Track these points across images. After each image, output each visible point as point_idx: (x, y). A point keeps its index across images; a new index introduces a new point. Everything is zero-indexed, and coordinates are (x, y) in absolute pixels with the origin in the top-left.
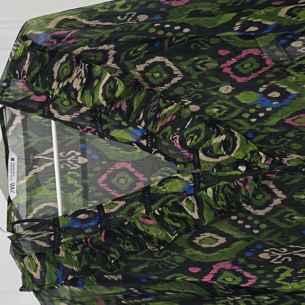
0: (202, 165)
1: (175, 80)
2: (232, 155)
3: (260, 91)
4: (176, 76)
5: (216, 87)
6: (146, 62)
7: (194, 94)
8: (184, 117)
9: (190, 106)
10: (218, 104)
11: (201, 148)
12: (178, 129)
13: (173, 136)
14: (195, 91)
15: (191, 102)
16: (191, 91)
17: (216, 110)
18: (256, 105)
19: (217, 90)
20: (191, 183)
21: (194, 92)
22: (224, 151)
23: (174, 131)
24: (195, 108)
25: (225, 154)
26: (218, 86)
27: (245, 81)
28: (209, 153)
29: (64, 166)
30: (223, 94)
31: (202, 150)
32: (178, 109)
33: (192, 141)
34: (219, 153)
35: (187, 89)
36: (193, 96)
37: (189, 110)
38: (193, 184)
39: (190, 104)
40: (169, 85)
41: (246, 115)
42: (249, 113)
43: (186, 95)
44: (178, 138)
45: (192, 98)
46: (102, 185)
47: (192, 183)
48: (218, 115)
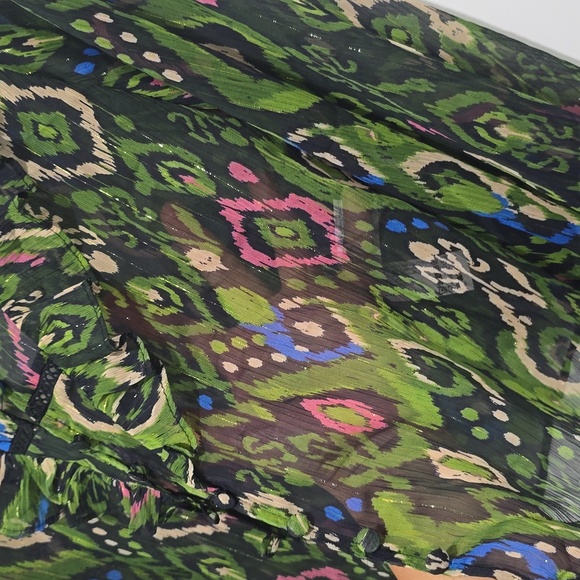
1: (87, 170)
2: (131, 432)
3: (281, 305)
4: (96, 160)
5: (183, 241)
6: (31, 88)
7: (121, 228)
8: (66, 271)
9: (96, 253)
10: (167, 285)
11: (68, 371)
12: (37, 294)
13: (14, 305)
14: (126, 223)
15: (104, 244)
16: (117, 218)
17: (154, 296)
18: (255, 333)
19: (182, 249)
21: (122, 224)
22: (118, 411)
23: (23, 292)
24: (106, 264)
25: (115, 419)
26: (190, 242)
27: (261, 265)
28: (83, 396)
30: (193, 268)
31: (69, 377)
32: (60, 244)
33: (55, 340)
34: (103, 408)
35: (110, 207)
36: (117, 233)
37: (88, 260)
39: (99, 248)
40: (66, 174)
41: (219, 347)
42: (229, 344)
43: (99, 222)
44: (24, 316)
45: (110, 236)
48: (153, 309)
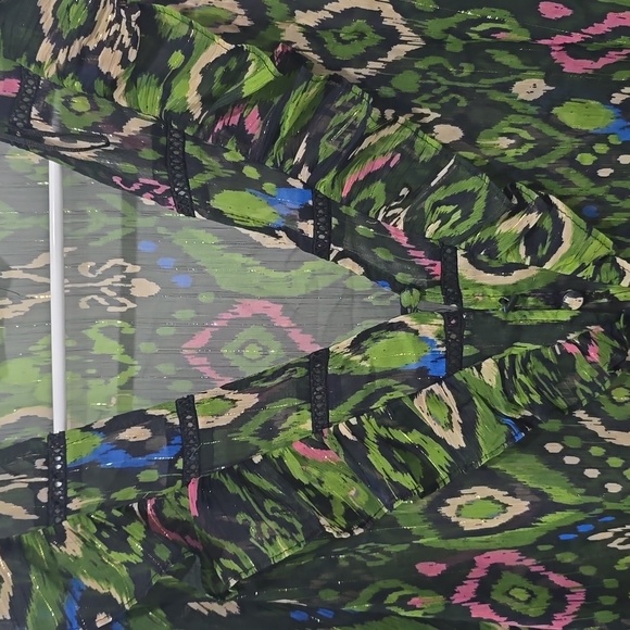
0: (464, 292)
1: (397, 52)
2: (547, 266)
5: (506, 79)
7: (446, 93)
8: (421, 159)
9: (437, 128)
10: (512, 125)
11: (463, 246)
12: (405, 192)
13: (387, 211)
14: (448, 86)
15: (439, 116)
16: (438, 85)
17: (504, 142)
18: (608, 135)
19: (506, 87)
20: (438, 346)
21: (445, 88)
22: (527, 254)
23: (392, 195)
24: (449, 133)
25: (527, 263)
26: (512, 77)
28: (485, 259)
29: (89, 302)
30: (522, 101)
31: (465, 250)
32: (407, 133)
33: (441, 226)
34: (512, 259)
35: (429, 78)
36: (445, 99)
37: (433, 138)
38: (444, 349)
39: (437, 121)
40: (379, 65)
41: (587, 159)
42: (593, 152)
43: (426, 97)
44: (403, 216)
45: (441, 104)
46: (194, 361)
47: (442, 346)
48: (512, 153)
